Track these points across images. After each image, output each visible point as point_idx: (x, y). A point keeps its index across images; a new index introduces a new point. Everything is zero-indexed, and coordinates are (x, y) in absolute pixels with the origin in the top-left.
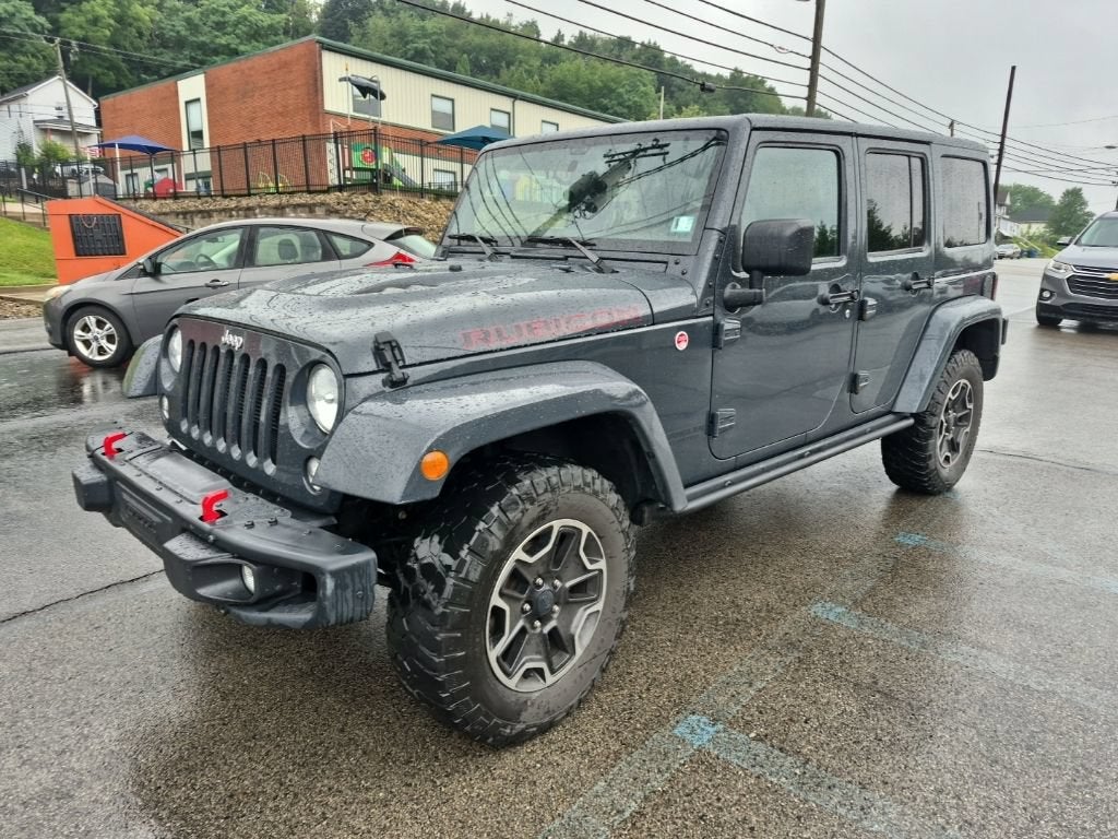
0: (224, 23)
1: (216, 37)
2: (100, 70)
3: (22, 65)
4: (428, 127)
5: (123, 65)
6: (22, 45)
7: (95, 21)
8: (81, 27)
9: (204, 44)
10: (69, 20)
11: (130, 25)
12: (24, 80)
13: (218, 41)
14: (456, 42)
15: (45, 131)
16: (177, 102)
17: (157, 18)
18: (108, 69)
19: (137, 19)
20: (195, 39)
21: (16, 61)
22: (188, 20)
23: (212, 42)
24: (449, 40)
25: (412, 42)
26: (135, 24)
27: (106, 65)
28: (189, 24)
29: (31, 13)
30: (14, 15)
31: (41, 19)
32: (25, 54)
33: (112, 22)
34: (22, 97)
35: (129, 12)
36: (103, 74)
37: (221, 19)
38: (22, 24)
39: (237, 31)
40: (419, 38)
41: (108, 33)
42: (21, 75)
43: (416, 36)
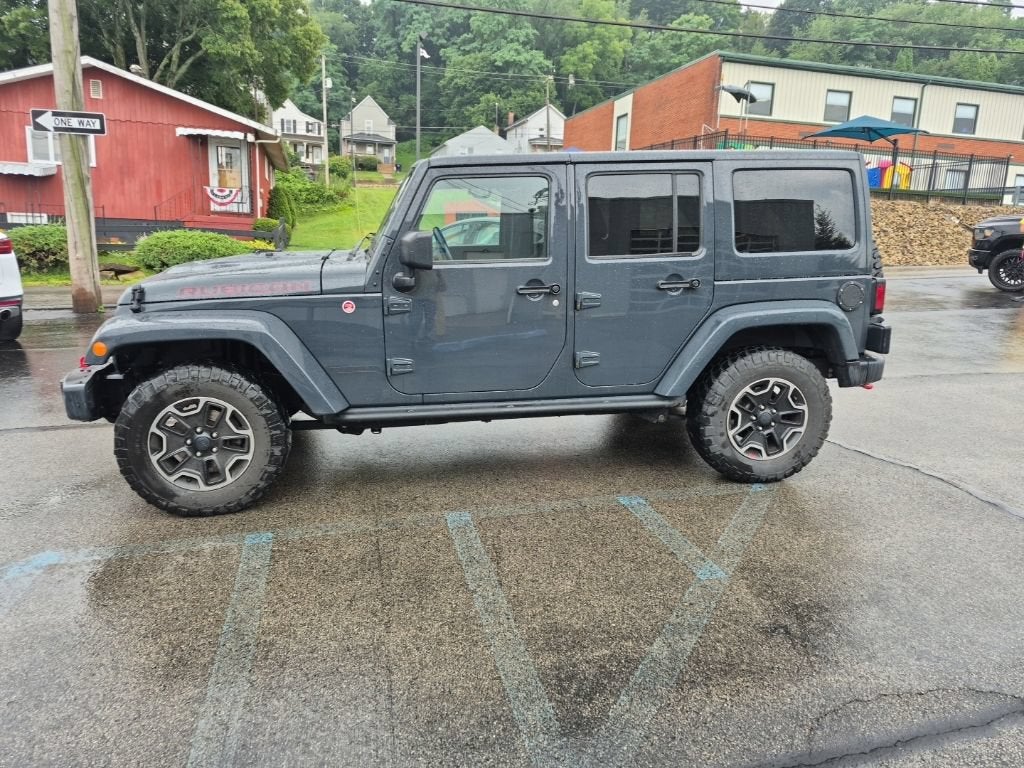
0: (681, 45)
1: (672, 57)
2: (582, 96)
3: (530, 99)
4: (820, 120)
5: (599, 89)
6: (533, 84)
7: (584, 58)
8: (574, 64)
9: (661, 64)
10: (567, 60)
11: (609, 57)
12: (529, 110)
13: (672, 61)
14: (903, 30)
15: (534, 146)
16: (612, 118)
17: (629, 49)
18: (588, 94)
19: (614, 52)
20: (655, 62)
21: (527, 96)
22: (652, 48)
23: (668, 62)
24: (895, 29)
25: (854, 37)
26: (613, 56)
27: (588, 91)
28: (652, 50)
29: (541, 59)
30: (530, 61)
31: (548, 63)
32: (533, 90)
33: (595, 57)
34: (524, 123)
35: (609, 48)
36: (584, 99)
37: (678, 42)
38: (535, 68)
39: (690, 51)
40: (862, 32)
41: (591, 66)
42: (529, 106)
43: (858, 31)
